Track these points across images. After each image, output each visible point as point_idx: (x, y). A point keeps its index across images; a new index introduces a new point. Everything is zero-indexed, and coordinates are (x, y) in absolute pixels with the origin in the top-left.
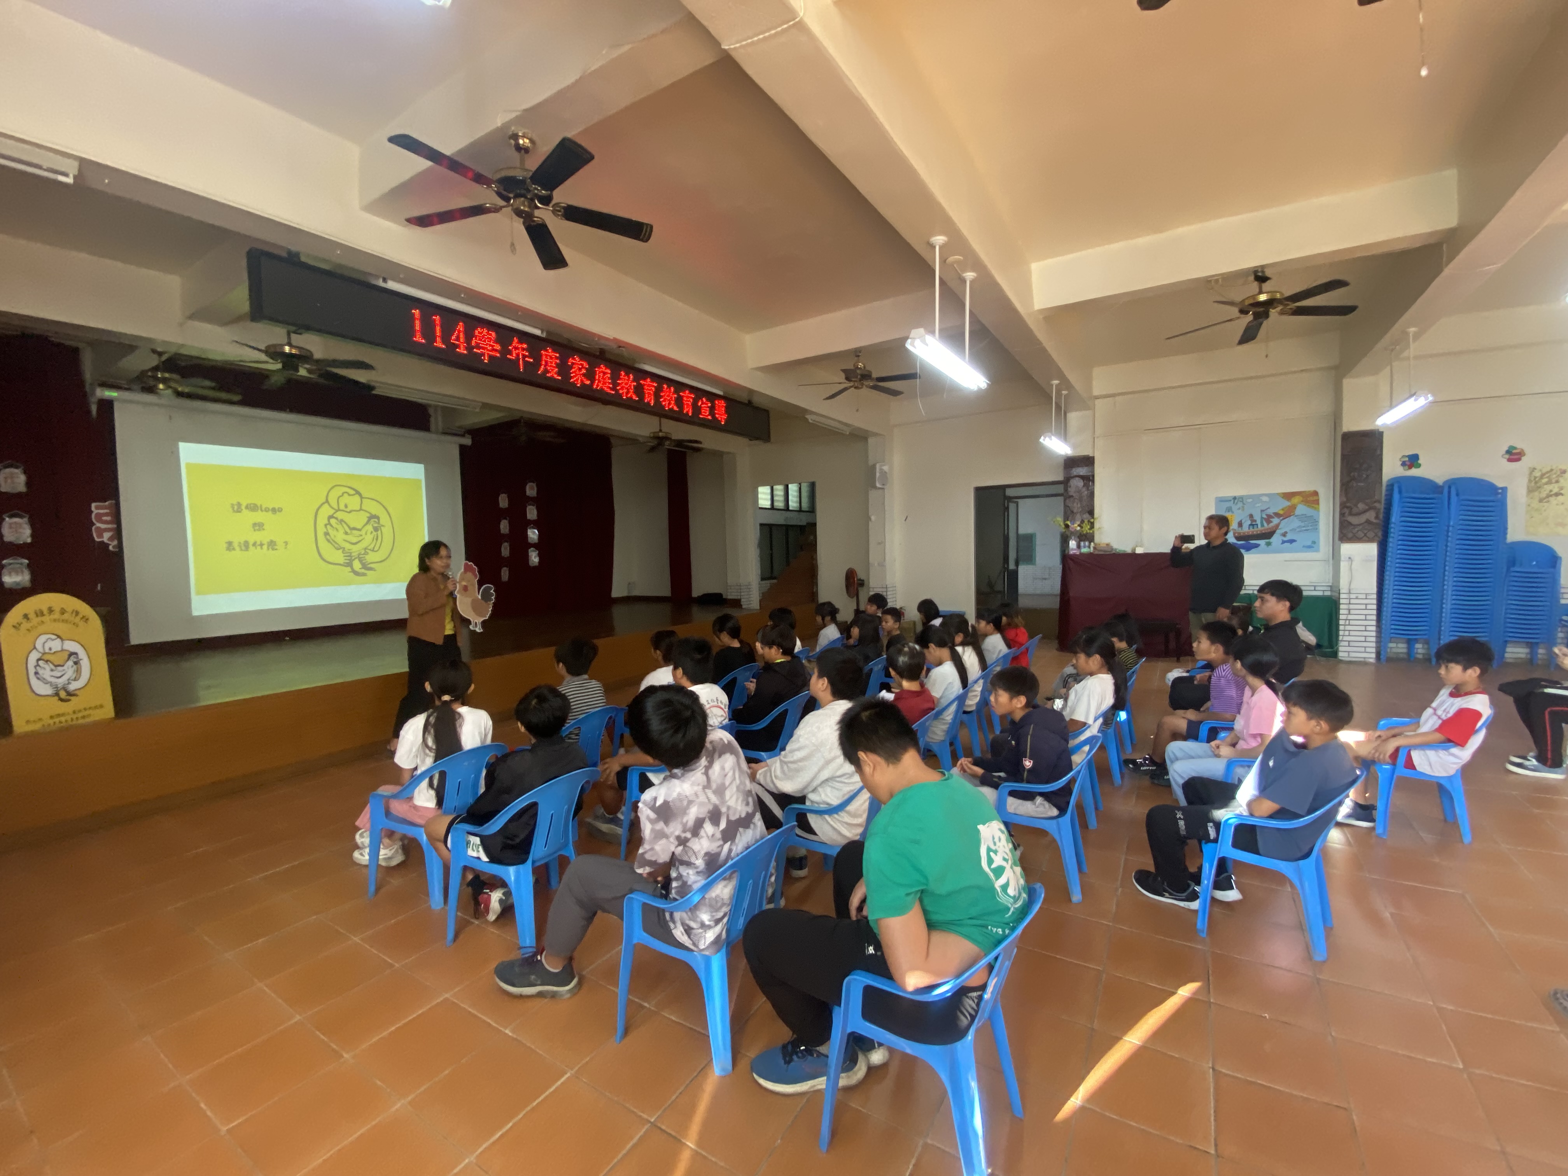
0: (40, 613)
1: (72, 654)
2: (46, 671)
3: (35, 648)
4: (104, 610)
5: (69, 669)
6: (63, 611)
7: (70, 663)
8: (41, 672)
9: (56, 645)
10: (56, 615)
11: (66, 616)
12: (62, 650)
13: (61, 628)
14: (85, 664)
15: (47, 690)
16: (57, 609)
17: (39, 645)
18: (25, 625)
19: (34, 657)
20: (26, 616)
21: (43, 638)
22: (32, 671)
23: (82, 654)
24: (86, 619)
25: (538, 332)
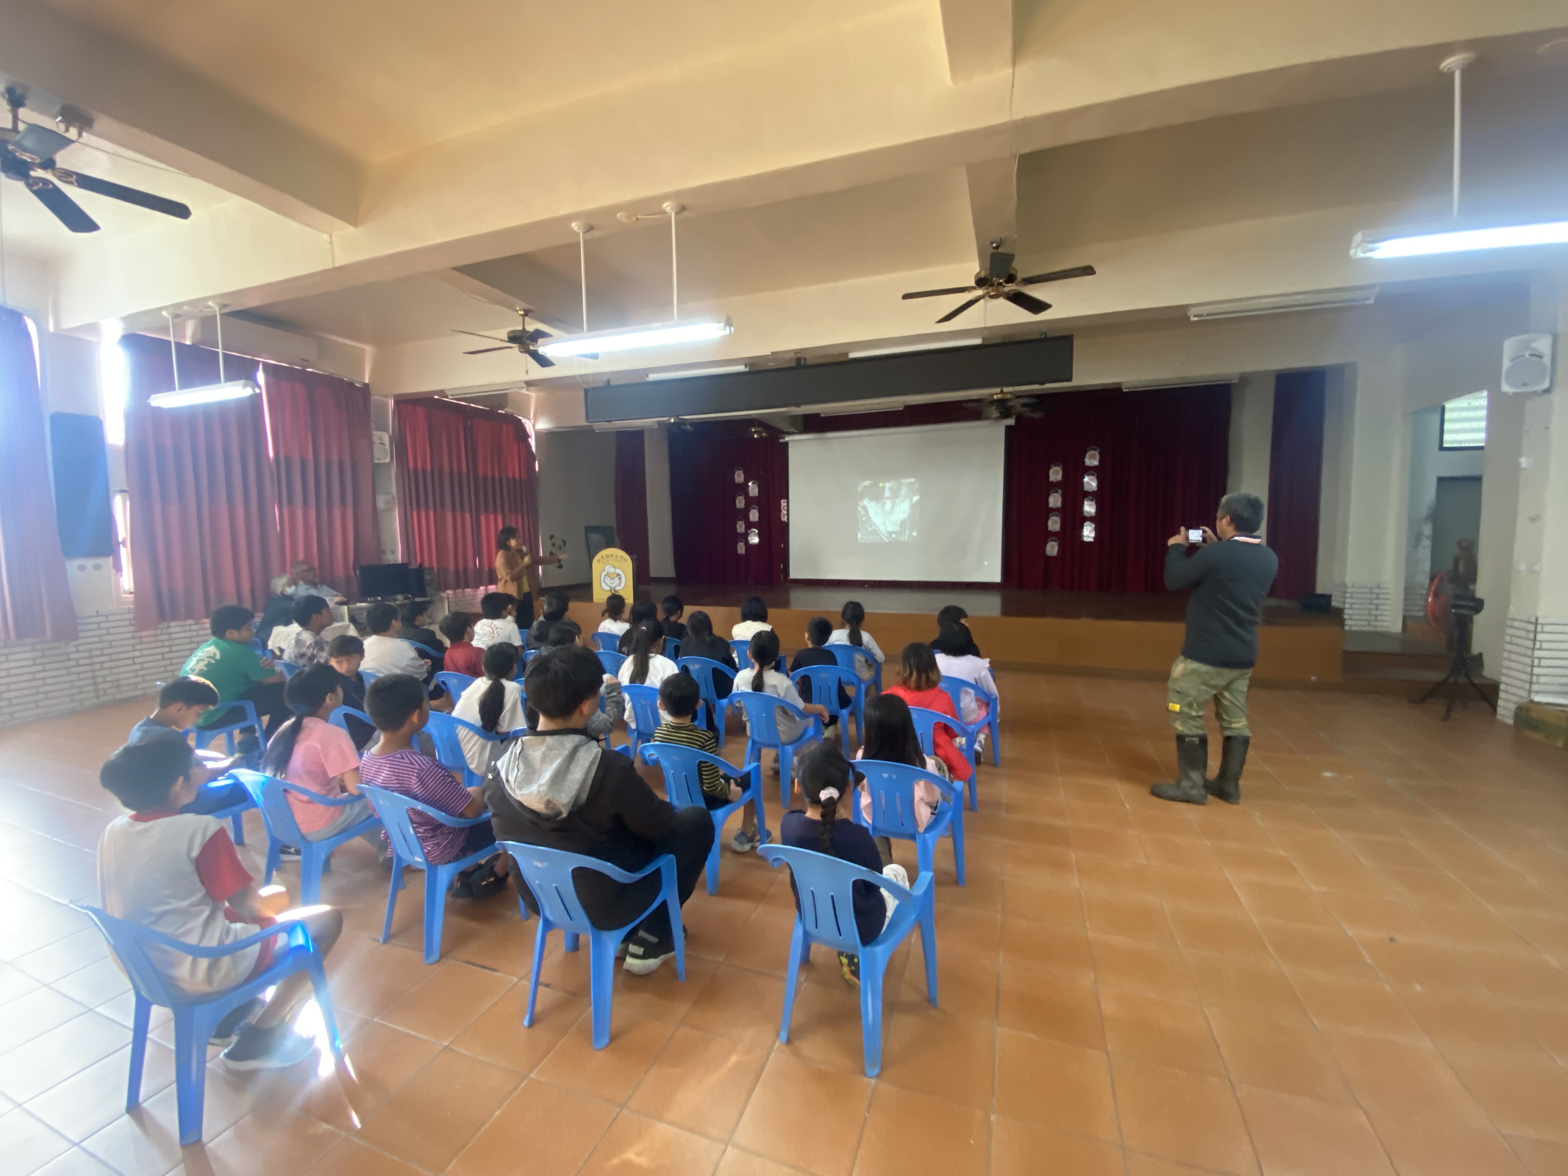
0: (607, 556)
1: (618, 575)
2: (608, 581)
3: (604, 571)
4: (636, 556)
5: (617, 581)
6: (617, 556)
7: (617, 578)
8: (606, 580)
9: (612, 570)
10: (614, 557)
11: (618, 558)
12: (615, 572)
13: (616, 564)
14: (623, 580)
15: (608, 589)
16: (614, 555)
17: (606, 569)
18: (602, 561)
19: (604, 573)
20: (602, 557)
21: (608, 567)
22: (603, 580)
23: (622, 576)
24: (625, 560)
25: (741, 368)
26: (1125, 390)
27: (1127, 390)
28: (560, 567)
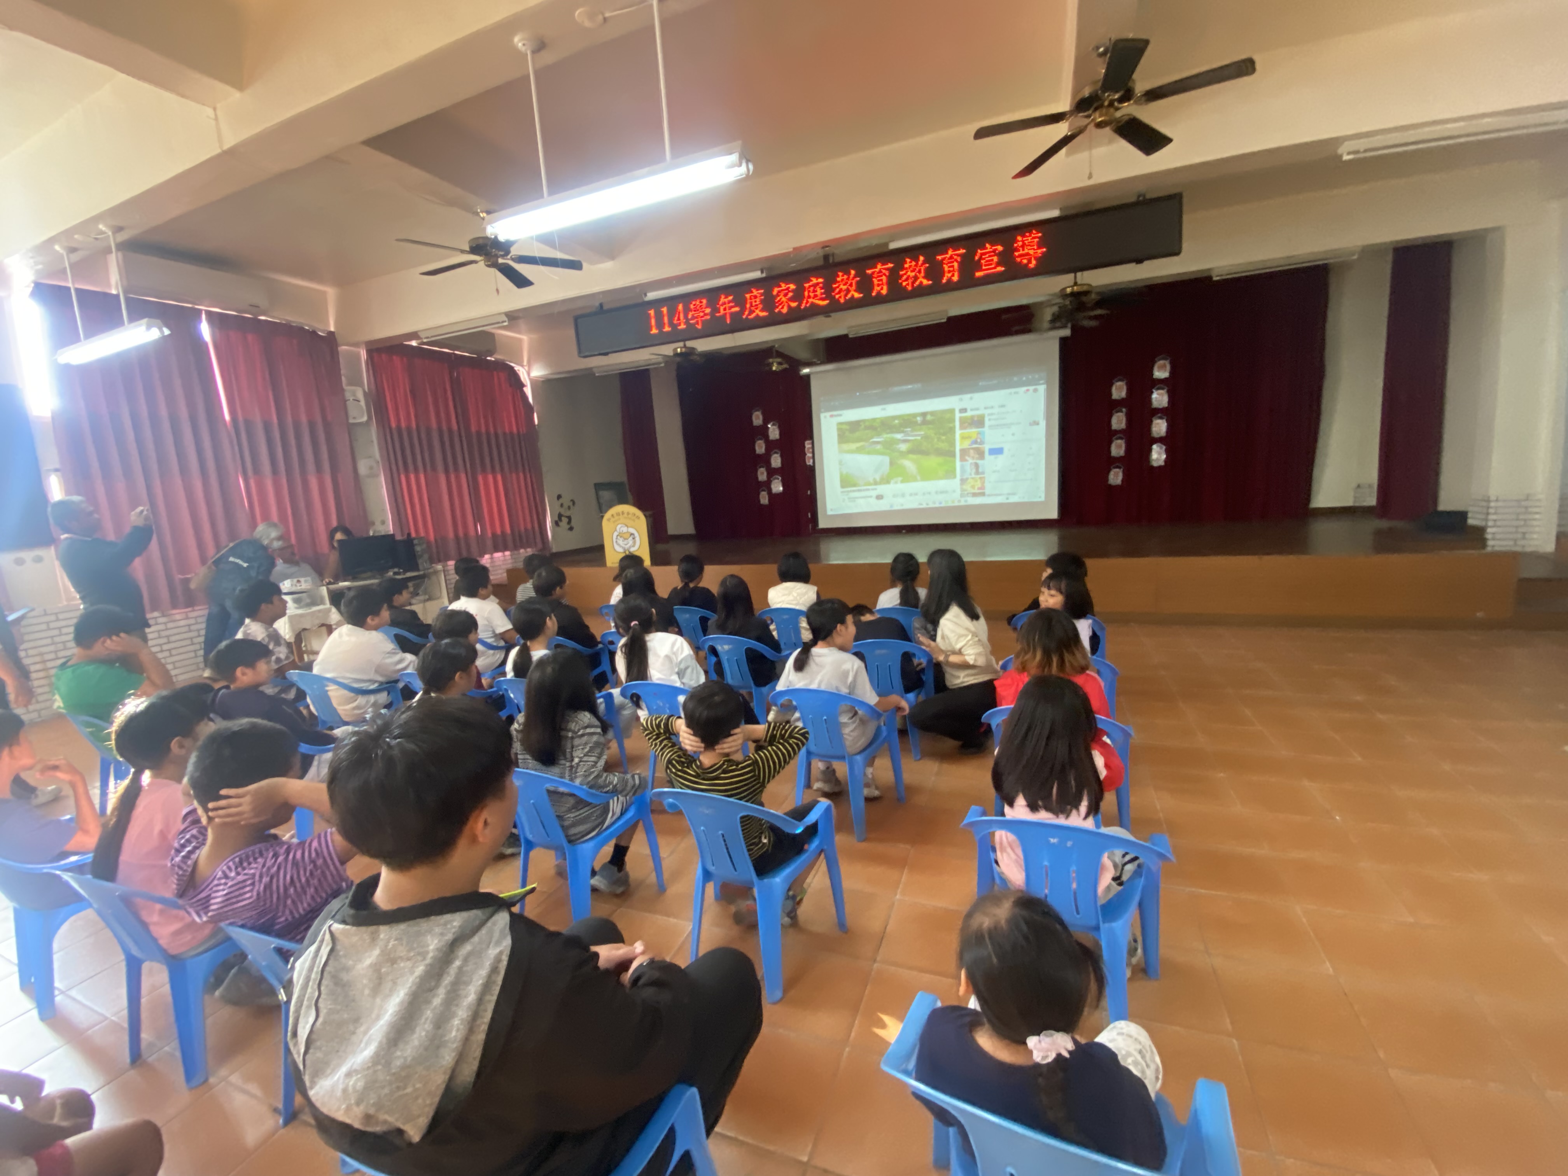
0: (618, 514)
1: (632, 534)
2: (621, 541)
3: (616, 530)
4: (648, 513)
5: (631, 540)
6: (628, 514)
7: (631, 538)
8: (617, 539)
9: (625, 529)
10: (625, 515)
11: (630, 516)
12: (628, 532)
13: (627, 522)
14: (638, 539)
15: (621, 549)
16: (626, 512)
17: (617, 528)
18: (612, 519)
19: (616, 534)
20: (612, 515)
21: (619, 526)
22: (614, 540)
23: (636, 534)
24: (638, 518)
25: (757, 275)
26: (1215, 279)
27: (1218, 278)
28: (571, 529)
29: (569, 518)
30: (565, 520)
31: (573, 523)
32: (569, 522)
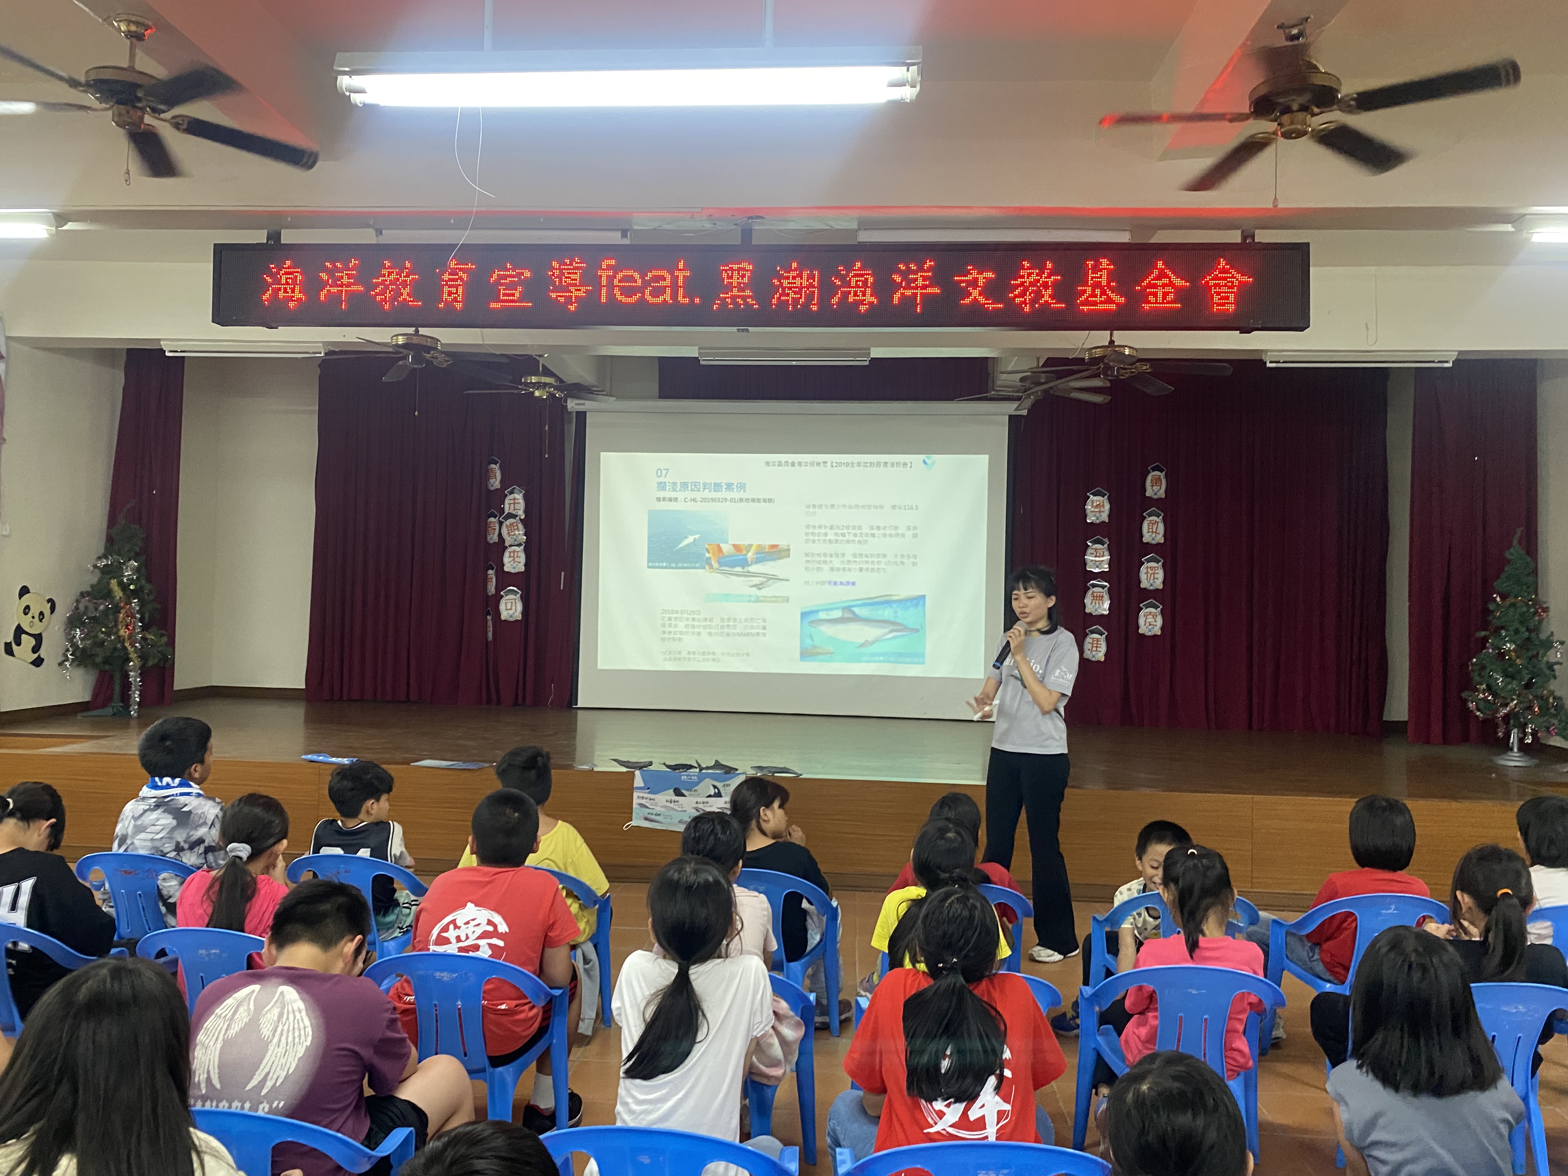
25: (614, 238)
26: (1269, 365)
27: (1274, 365)
28: (38, 662)
29: (38, 638)
30: (28, 642)
31: (43, 653)
32: (35, 650)
